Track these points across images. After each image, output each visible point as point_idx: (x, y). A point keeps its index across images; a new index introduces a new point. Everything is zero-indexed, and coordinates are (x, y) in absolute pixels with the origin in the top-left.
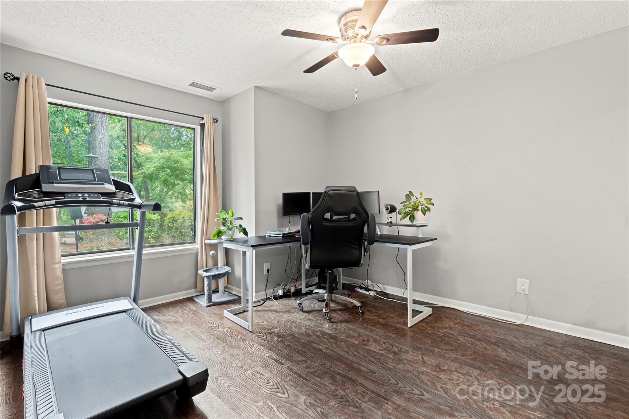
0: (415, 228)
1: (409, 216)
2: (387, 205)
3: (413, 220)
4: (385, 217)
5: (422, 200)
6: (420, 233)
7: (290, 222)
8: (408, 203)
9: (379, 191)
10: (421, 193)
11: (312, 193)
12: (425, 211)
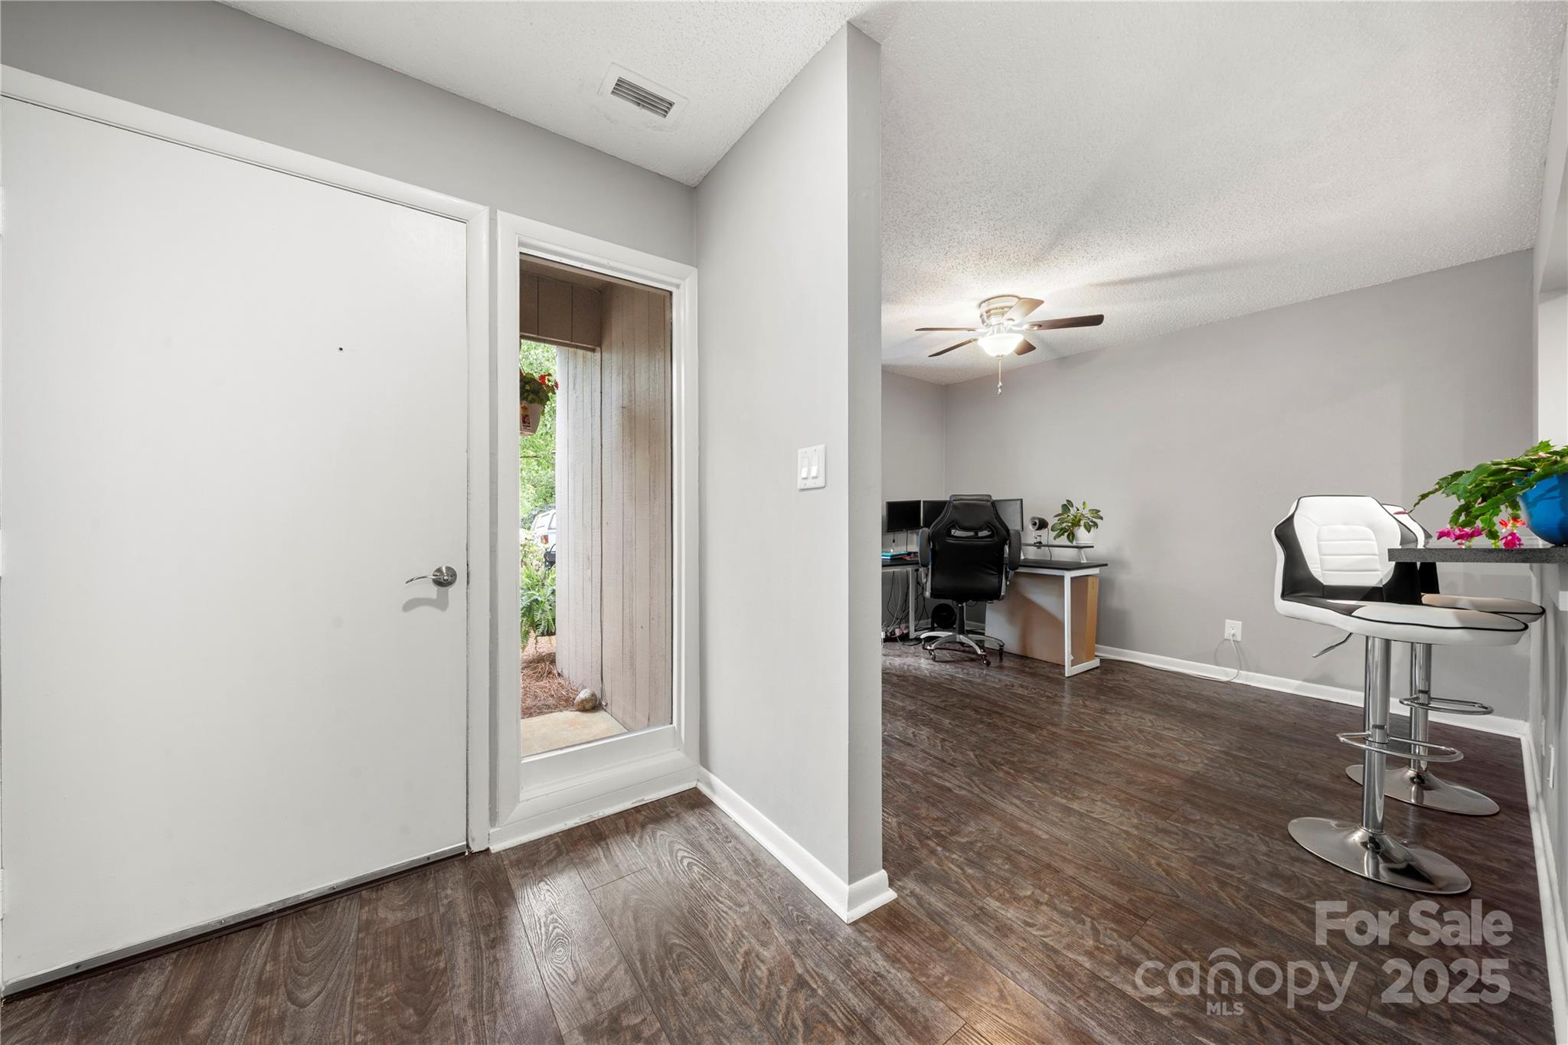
0: (1076, 549)
1: (1066, 534)
2: (1034, 518)
3: (1073, 540)
4: (1031, 535)
5: (1086, 512)
6: (1084, 558)
7: (894, 541)
8: (1066, 515)
9: (1022, 500)
10: (1084, 503)
11: (924, 502)
12: (1090, 526)
